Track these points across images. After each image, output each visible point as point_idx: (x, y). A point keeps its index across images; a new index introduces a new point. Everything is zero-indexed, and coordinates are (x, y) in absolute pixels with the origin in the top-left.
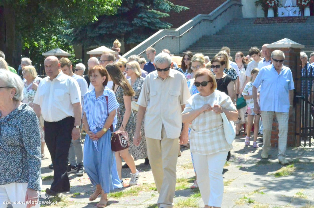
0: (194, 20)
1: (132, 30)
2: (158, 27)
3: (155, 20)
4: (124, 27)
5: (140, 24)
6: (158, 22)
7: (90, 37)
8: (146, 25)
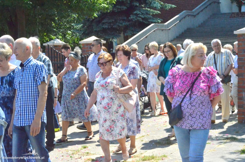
0: (180, 15)
1: (129, 24)
2: (150, 22)
3: (147, 16)
4: (122, 22)
5: (136, 20)
6: (151, 17)
7: (96, 31)
8: (140, 20)
